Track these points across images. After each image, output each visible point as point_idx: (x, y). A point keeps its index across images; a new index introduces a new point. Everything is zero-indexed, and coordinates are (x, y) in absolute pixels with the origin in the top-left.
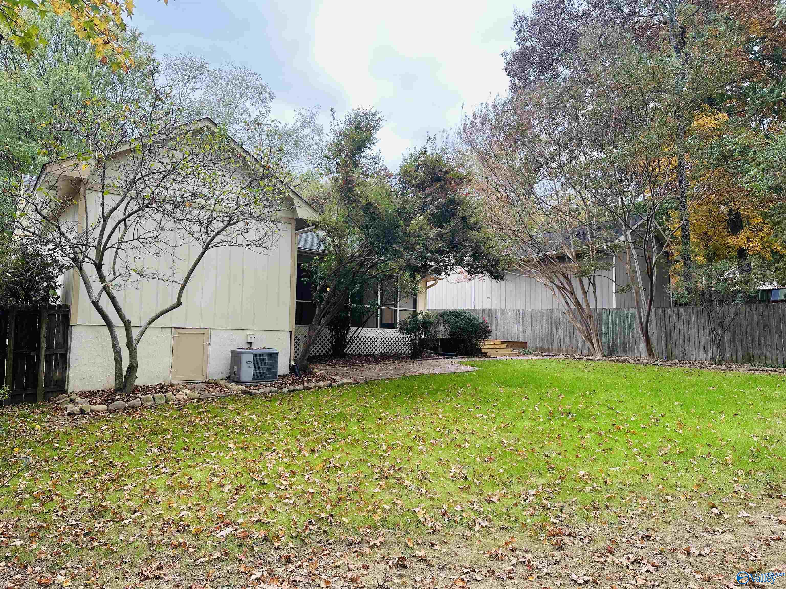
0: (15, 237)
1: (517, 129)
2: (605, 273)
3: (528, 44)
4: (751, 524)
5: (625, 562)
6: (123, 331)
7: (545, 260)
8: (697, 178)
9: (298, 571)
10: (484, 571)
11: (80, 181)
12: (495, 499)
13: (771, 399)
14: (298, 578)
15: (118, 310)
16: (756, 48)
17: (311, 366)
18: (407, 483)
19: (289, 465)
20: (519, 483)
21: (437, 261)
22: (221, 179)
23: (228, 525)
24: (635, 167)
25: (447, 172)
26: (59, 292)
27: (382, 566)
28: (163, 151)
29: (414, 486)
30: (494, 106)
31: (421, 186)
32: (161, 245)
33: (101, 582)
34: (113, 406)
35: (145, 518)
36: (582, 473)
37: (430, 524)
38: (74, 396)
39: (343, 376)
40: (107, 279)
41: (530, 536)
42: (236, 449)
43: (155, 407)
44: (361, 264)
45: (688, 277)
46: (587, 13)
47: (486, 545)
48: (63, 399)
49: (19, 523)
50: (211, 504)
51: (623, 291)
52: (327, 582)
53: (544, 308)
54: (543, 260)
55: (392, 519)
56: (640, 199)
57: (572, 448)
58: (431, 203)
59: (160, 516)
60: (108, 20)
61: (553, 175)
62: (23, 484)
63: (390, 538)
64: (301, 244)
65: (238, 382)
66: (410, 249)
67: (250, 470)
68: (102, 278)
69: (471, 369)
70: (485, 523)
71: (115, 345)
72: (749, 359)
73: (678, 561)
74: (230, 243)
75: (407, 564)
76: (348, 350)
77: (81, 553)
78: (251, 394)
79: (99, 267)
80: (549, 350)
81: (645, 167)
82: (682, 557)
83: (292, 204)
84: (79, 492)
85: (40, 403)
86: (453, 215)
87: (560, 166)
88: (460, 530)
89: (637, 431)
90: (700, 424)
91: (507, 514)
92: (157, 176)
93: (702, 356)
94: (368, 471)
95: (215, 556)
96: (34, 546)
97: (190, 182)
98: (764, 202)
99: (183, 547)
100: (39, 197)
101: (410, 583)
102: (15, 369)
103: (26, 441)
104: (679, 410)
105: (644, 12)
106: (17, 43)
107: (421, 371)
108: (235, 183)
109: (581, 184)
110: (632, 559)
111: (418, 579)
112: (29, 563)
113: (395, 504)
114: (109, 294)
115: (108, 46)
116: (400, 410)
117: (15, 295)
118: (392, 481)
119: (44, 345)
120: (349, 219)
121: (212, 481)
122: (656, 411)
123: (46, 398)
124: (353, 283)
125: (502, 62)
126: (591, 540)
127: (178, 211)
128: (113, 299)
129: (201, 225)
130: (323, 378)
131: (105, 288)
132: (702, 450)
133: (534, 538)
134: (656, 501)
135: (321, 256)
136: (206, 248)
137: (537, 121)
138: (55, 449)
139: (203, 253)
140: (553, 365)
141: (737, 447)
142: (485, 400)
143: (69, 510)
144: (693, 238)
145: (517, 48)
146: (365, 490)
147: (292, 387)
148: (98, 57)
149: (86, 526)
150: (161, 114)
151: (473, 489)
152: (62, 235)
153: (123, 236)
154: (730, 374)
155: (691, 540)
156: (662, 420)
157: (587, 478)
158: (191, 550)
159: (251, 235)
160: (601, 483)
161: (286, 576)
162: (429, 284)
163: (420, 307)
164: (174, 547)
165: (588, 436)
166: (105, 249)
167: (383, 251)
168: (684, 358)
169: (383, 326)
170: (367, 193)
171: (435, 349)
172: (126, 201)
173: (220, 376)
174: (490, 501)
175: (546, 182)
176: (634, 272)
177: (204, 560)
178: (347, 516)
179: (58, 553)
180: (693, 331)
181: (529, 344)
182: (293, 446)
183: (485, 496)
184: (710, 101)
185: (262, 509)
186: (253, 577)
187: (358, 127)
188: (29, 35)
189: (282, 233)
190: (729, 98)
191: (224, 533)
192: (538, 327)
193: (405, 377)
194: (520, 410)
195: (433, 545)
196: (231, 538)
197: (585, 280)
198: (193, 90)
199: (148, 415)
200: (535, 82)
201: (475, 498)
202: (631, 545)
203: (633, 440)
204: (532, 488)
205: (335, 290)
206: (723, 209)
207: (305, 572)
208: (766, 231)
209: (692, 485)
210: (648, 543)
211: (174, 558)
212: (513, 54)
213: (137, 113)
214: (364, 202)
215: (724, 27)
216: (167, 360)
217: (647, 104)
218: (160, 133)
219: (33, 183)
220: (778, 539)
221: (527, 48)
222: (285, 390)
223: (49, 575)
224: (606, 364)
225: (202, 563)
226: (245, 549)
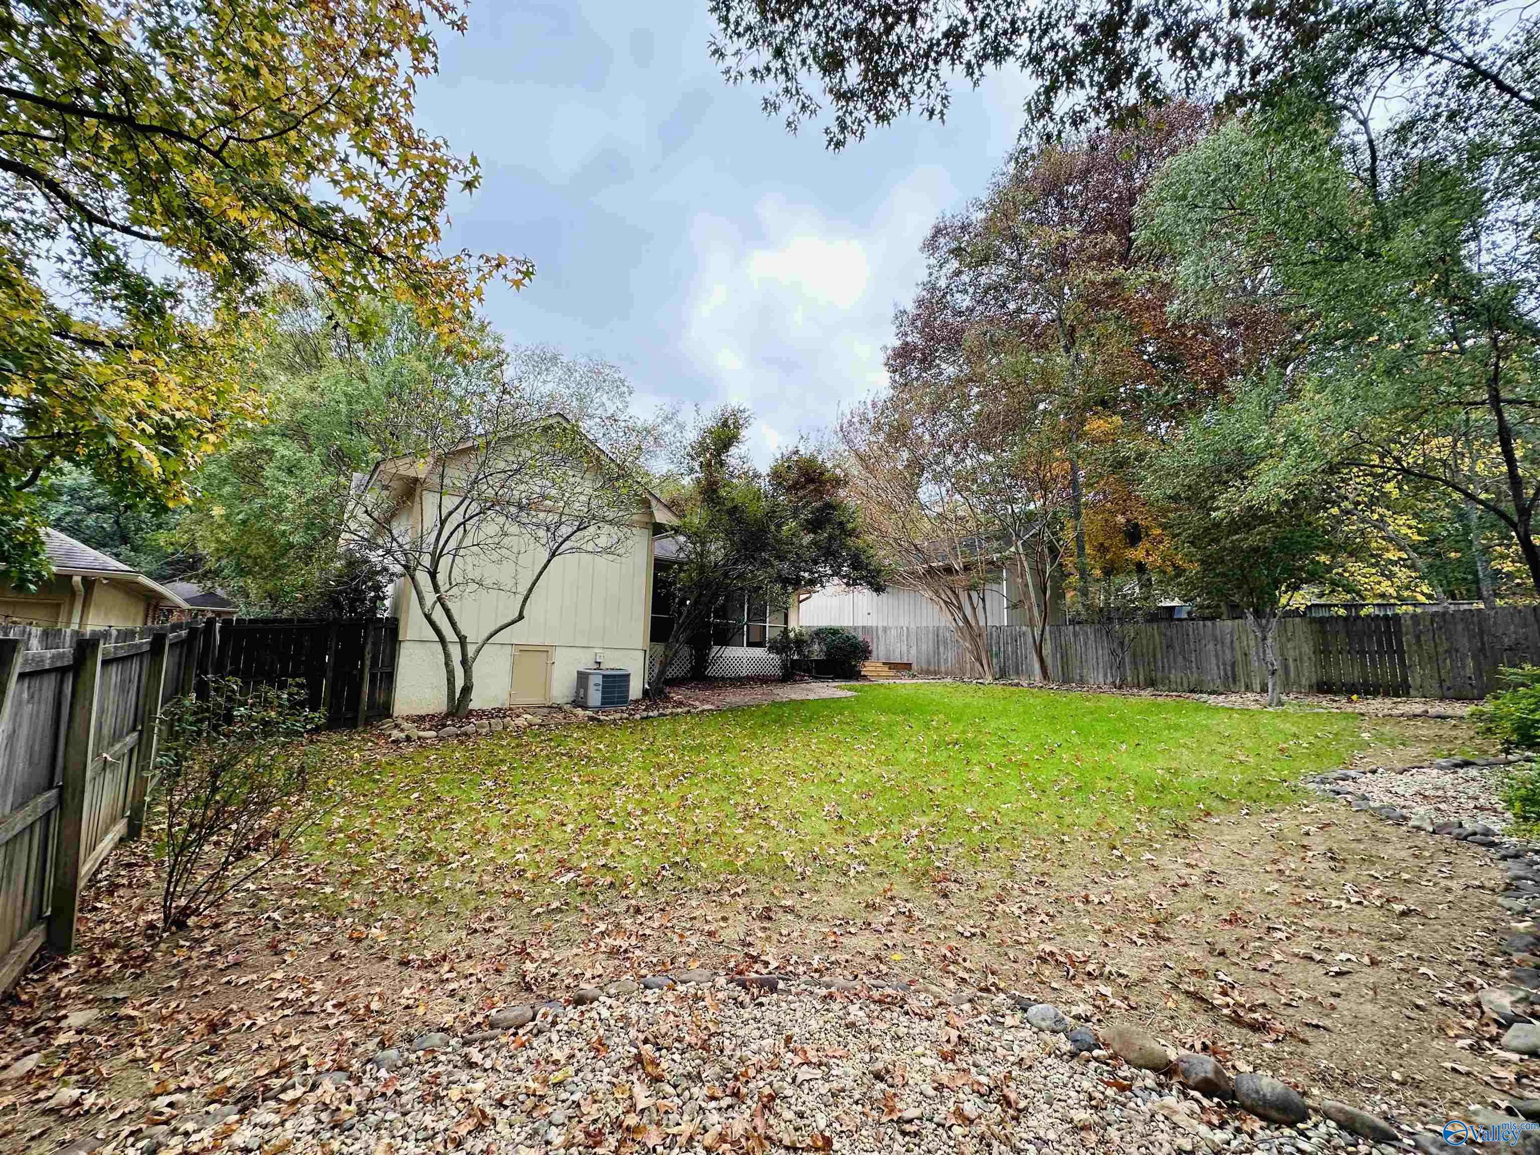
0: (341, 541)
1: (898, 429)
2: (995, 587)
3: (909, 339)
4: (1156, 868)
5: (1017, 912)
6: (458, 647)
7: (931, 571)
8: (1091, 485)
9: (648, 923)
10: (859, 922)
11: (416, 480)
12: (872, 841)
13: (1177, 727)
14: (648, 932)
15: (453, 624)
16: (1150, 349)
17: (667, 690)
18: (774, 823)
19: (640, 802)
20: (900, 822)
21: (811, 572)
22: (571, 480)
23: (569, 870)
24: (1025, 471)
25: (822, 474)
26: (387, 603)
27: (743, 918)
28: (507, 449)
29: (782, 826)
30: (874, 405)
31: (794, 487)
32: (504, 551)
33: (421, 936)
34: (443, 732)
35: (476, 861)
36: (969, 810)
37: (799, 870)
38: (399, 721)
39: (702, 702)
40: (442, 590)
41: (912, 883)
42: (582, 784)
43: (491, 734)
44: (726, 575)
45: (1084, 593)
46: (972, 310)
47: (862, 893)
48: (387, 724)
49: (330, 867)
50: (550, 846)
51: (1015, 606)
52: (681, 936)
53: (931, 625)
54: (929, 572)
55: (757, 864)
56: (1032, 506)
57: (958, 783)
58: (804, 507)
59: (492, 859)
60: (453, 307)
61: (937, 479)
62: (337, 821)
63: (754, 885)
64: (659, 552)
65: (585, 707)
66: (781, 558)
67: (596, 807)
68: (436, 589)
69: (849, 694)
70: (862, 868)
71: (448, 664)
72: (1152, 683)
73: (1075, 910)
74: (579, 550)
75: (772, 914)
76: (710, 672)
77: (400, 902)
78: (599, 720)
79: (433, 575)
80: (935, 673)
81: (1035, 472)
82: (1080, 906)
83: (649, 507)
84: (400, 831)
85: (361, 729)
86: (829, 521)
87: (946, 470)
88: (833, 876)
89: (1031, 763)
90: (1099, 756)
91: (886, 857)
92: (502, 476)
93: (1101, 679)
94: (730, 810)
95: (553, 906)
96: (347, 894)
97: (539, 483)
98: (1164, 512)
99: (518, 895)
100: (370, 498)
101: (775, 937)
102: (334, 691)
103: (343, 772)
104: (1076, 740)
105: (1032, 309)
106: (353, 332)
107: (793, 696)
108: (588, 484)
109: (968, 489)
110: (1025, 908)
111: (784, 932)
112: (339, 913)
113: (761, 847)
114: (443, 606)
115: (454, 335)
116: (768, 741)
117: (338, 605)
118: (757, 821)
119: (368, 663)
120: (712, 525)
121: (553, 819)
122: (1053, 740)
123: (368, 723)
124: (716, 596)
125: (882, 358)
126: (980, 887)
127: (523, 514)
128: (447, 611)
129: (548, 530)
130: (680, 704)
131: (439, 599)
132: (1102, 785)
133: (916, 884)
134: (1051, 842)
135: (681, 564)
136: (553, 555)
137: (919, 421)
138: (376, 781)
139: (549, 561)
140: (940, 689)
141: (1140, 781)
142: (865, 730)
143: (389, 853)
144: (1088, 550)
145: (898, 343)
146: (727, 831)
147: (645, 714)
148: (443, 346)
149: (406, 871)
150: (508, 408)
151: (849, 829)
152: (394, 539)
153: (461, 542)
154: (1132, 700)
155: (1090, 886)
156: (1058, 751)
157: (975, 818)
158: (527, 899)
159: (603, 541)
160: (991, 821)
161: (634, 929)
162: (802, 597)
163: (793, 624)
164: (507, 895)
165: (977, 769)
166: (440, 556)
167: (750, 558)
168: (1082, 682)
169: (750, 644)
170: (734, 494)
171: (808, 671)
172: (467, 502)
173: (565, 700)
174: (867, 843)
175: (930, 486)
176: (1027, 585)
177: (540, 910)
178: (705, 861)
179: (374, 902)
180: (1091, 653)
181: (914, 666)
182: (646, 780)
183: (862, 837)
184: (1103, 403)
185: (610, 851)
186: (597, 931)
187: (725, 424)
188: (368, 322)
189: (637, 538)
190: (1123, 401)
191: (565, 879)
192: (924, 647)
193: (774, 703)
194: (903, 740)
195: (802, 893)
196: (572, 885)
197: (974, 594)
198: (545, 382)
199: (482, 743)
200: (917, 379)
201: (850, 840)
202: (1023, 891)
203: (1026, 773)
204: (914, 827)
205: (695, 604)
206: (1121, 519)
207: (656, 925)
208: (1166, 543)
209: (1091, 824)
210: (1042, 890)
211: (507, 909)
212: (894, 349)
213: (481, 408)
214: (729, 505)
215: (1114, 327)
216: (508, 680)
217: (1036, 406)
218: (507, 429)
219: (364, 482)
220: (1185, 885)
221: (907, 344)
222: (638, 717)
223: (362, 928)
224: (998, 689)
225: (539, 914)
226: (588, 897)
